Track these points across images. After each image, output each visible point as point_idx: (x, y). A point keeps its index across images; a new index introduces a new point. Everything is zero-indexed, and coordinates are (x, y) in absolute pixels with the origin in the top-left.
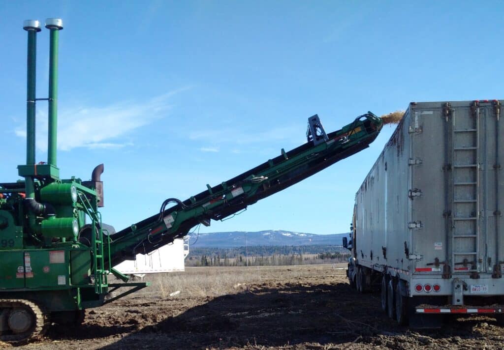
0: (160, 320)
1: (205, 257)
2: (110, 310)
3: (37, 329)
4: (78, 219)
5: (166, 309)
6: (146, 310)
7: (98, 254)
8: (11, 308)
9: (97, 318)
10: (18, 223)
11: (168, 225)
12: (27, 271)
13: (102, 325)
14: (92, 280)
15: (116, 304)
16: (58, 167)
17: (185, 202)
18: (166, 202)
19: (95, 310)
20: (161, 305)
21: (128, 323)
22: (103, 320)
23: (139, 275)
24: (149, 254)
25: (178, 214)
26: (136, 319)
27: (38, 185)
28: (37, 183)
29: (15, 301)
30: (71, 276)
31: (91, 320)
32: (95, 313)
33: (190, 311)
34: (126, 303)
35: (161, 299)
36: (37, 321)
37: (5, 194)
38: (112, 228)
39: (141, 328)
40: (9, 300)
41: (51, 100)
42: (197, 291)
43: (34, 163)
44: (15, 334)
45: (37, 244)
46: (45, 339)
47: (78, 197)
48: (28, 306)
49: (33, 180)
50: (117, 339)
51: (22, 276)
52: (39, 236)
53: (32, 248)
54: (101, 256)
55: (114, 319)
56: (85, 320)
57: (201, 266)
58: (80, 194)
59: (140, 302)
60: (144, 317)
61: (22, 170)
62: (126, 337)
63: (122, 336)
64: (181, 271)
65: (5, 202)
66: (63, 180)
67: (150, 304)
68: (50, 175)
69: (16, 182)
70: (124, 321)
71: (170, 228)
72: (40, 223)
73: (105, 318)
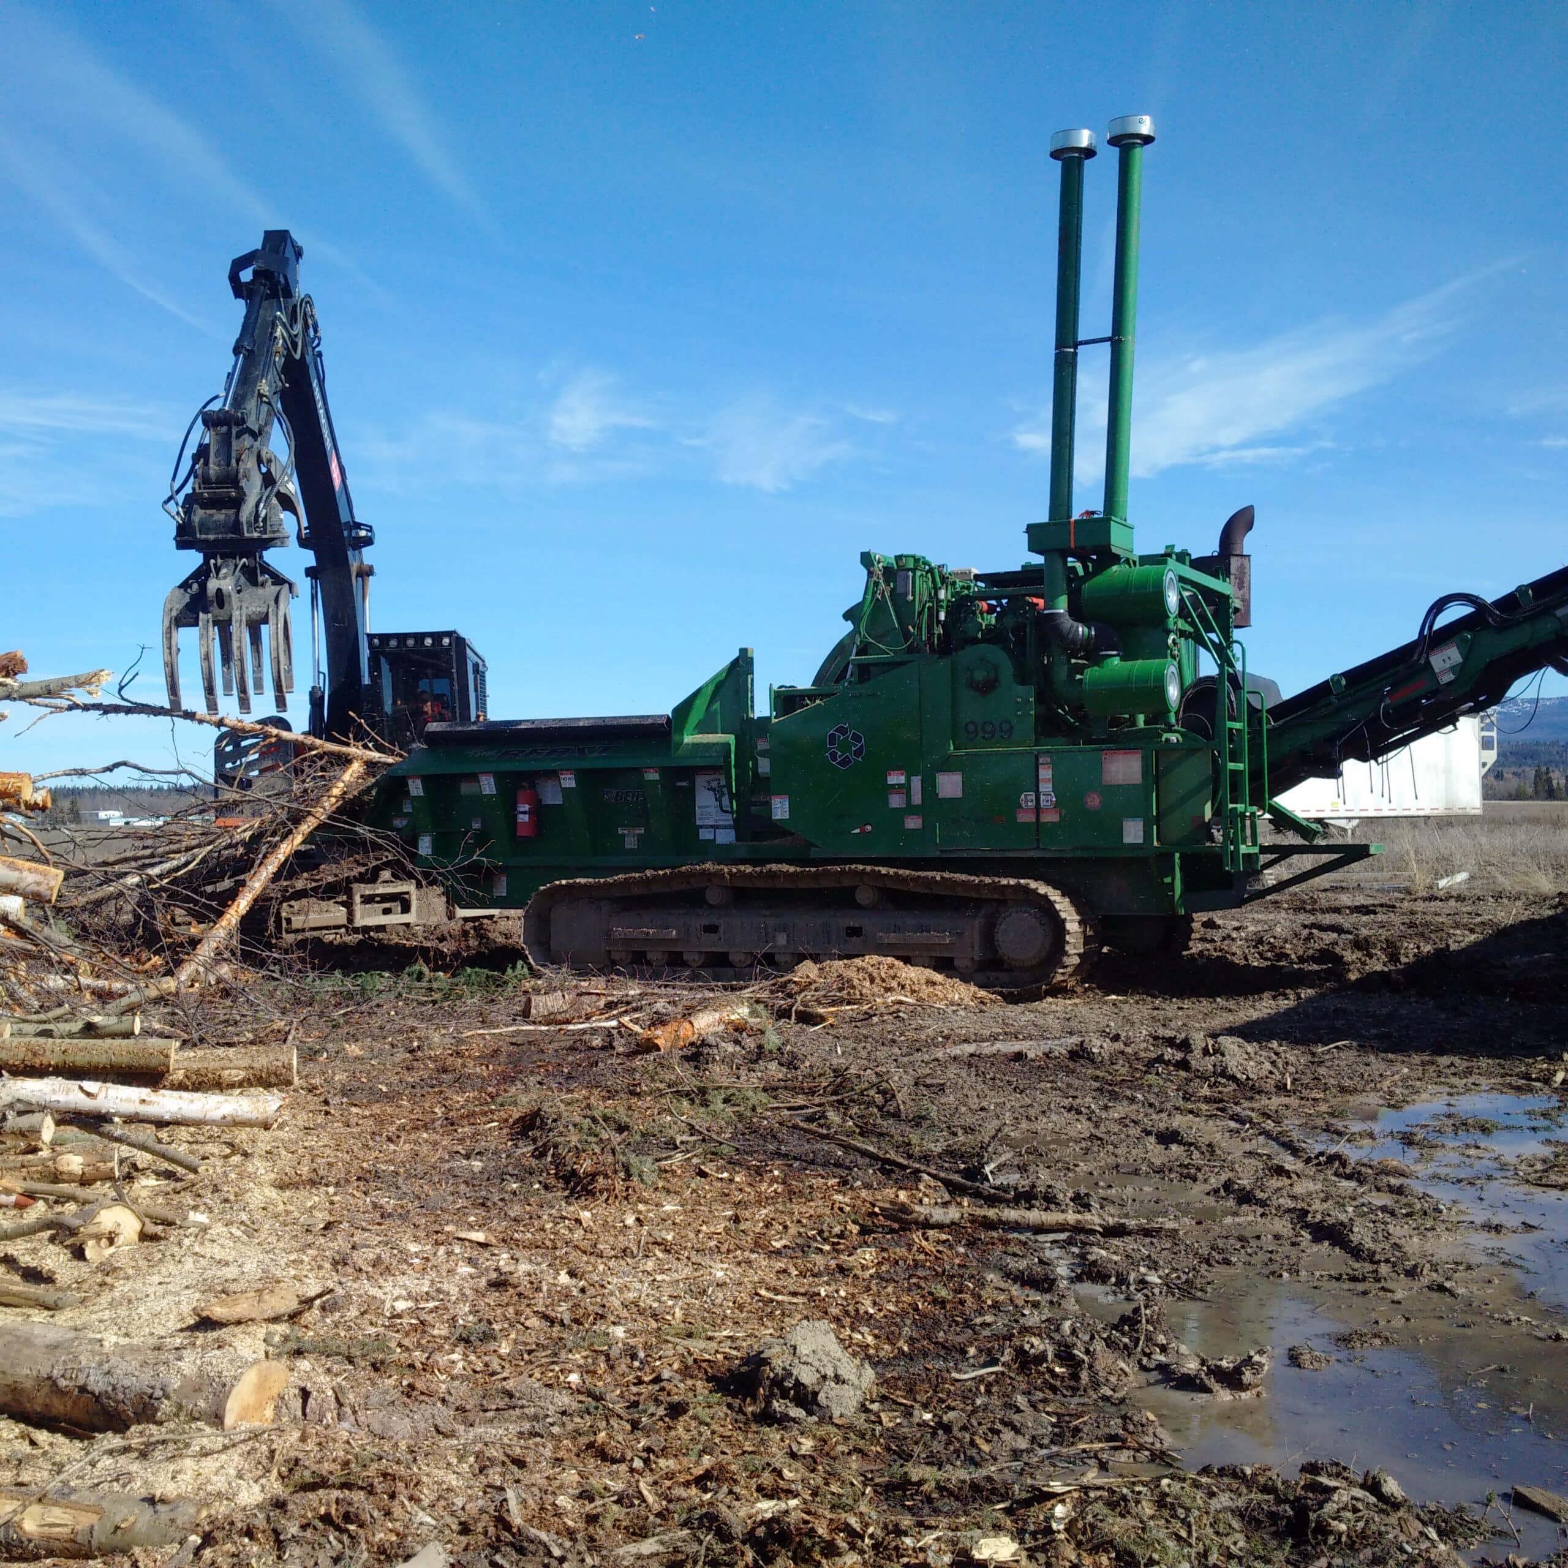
0: (1411, 959)
1: (1547, 773)
2: (1259, 921)
3: (1067, 961)
4: (1179, 663)
5: (1426, 925)
6: (1365, 926)
7: (1233, 759)
8: (1002, 902)
9: (1224, 939)
10: (1022, 679)
11: (1443, 672)
12: (1043, 804)
13: (1239, 961)
14: (1214, 831)
15: (1276, 902)
16: (1129, 522)
17: (1498, 603)
18: (1439, 606)
19: (1218, 917)
20: (1413, 913)
21: (1314, 959)
22: (1240, 947)
23: (1342, 823)
24: (1380, 759)
25: (1473, 639)
26: (1338, 950)
27: (1076, 573)
28: (1074, 568)
29: (1012, 882)
30: (1158, 820)
31: (1208, 946)
32: (1219, 927)
33: (1504, 935)
34: (1304, 902)
35: (1409, 893)
36: (1067, 938)
37: (994, 602)
38: (1271, 686)
39: (1353, 976)
40: (997, 879)
41: (1116, 342)
42: (1526, 874)
43: (1070, 517)
44: (1010, 970)
45: (1071, 734)
46: (1086, 990)
47: (1181, 600)
48: (1045, 897)
49: (1066, 562)
50: (1284, 1004)
51: (1031, 818)
52: (1076, 710)
53: (1060, 745)
54: (1240, 766)
55: (1272, 947)
56: (1191, 944)
57: (1531, 798)
58: (1186, 594)
59: (1345, 899)
60: (1362, 945)
61: (1037, 536)
62: (1309, 1000)
63: (1299, 998)
64: (1473, 812)
65: (993, 622)
66: (1141, 557)
67: (1379, 909)
68: (1109, 545)
69: (1019, 569)
70: (1301, 953)
71: (1450, 683)
72: (1078, 677)
73: (1246, 940)
